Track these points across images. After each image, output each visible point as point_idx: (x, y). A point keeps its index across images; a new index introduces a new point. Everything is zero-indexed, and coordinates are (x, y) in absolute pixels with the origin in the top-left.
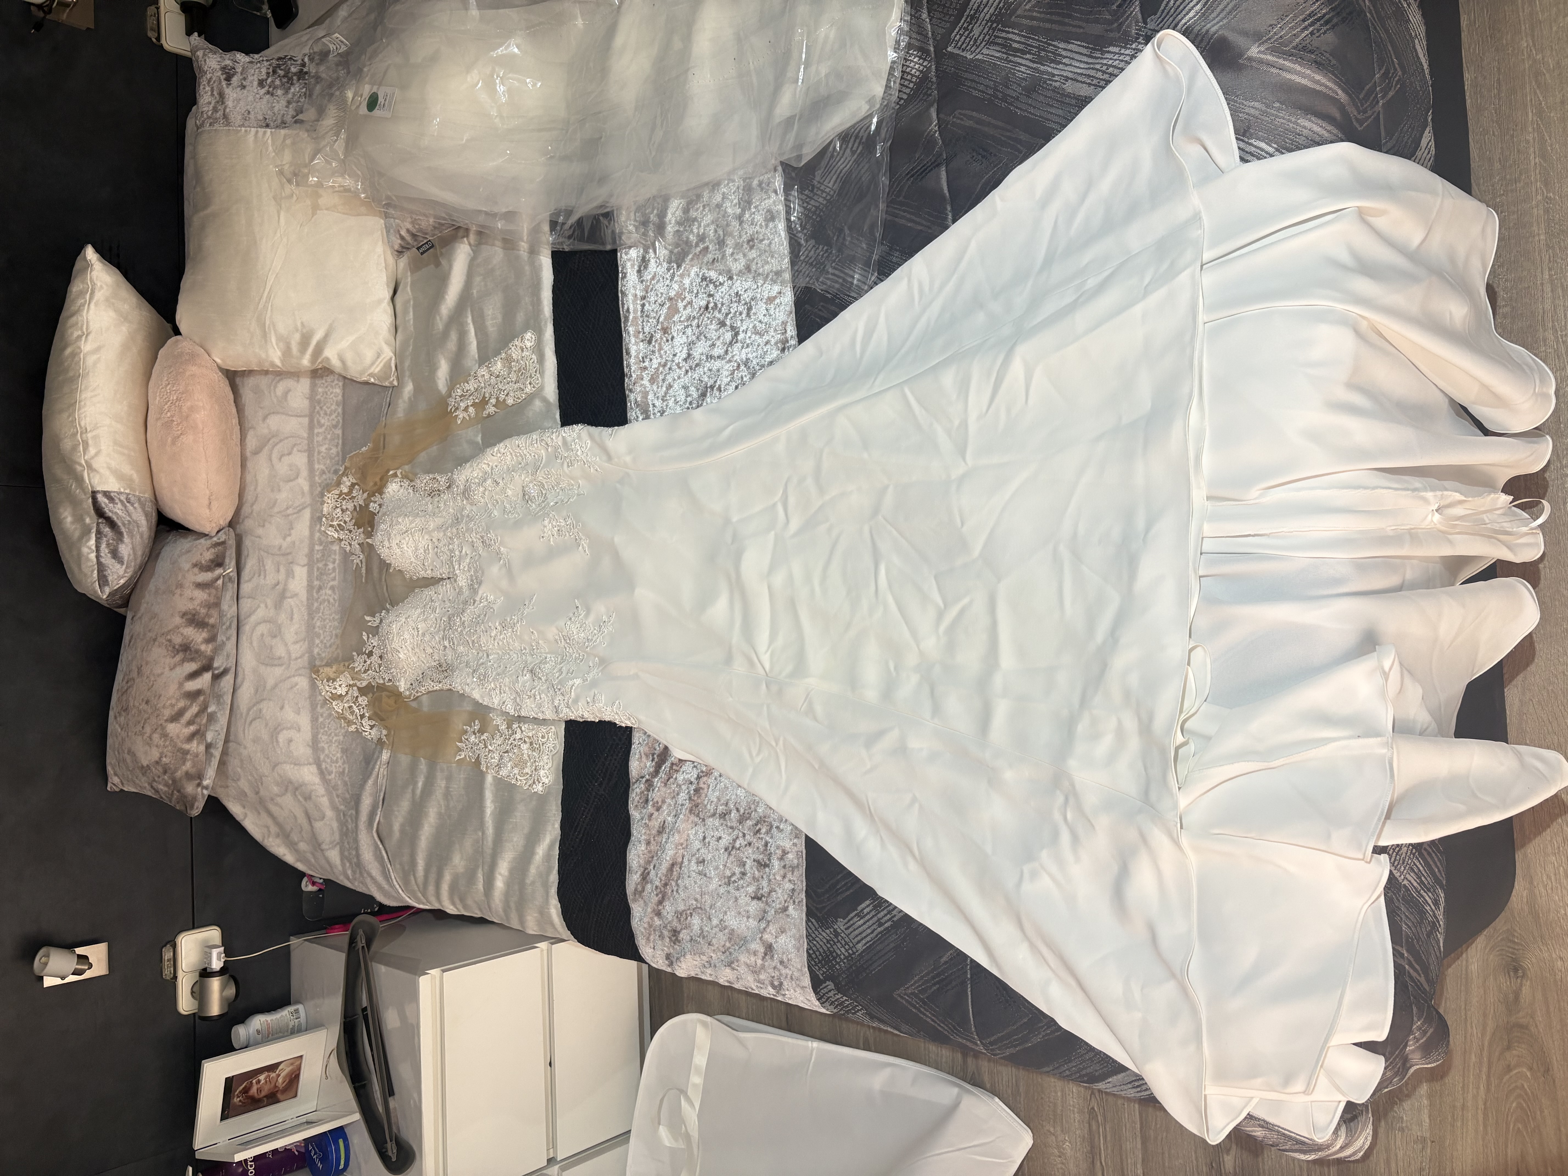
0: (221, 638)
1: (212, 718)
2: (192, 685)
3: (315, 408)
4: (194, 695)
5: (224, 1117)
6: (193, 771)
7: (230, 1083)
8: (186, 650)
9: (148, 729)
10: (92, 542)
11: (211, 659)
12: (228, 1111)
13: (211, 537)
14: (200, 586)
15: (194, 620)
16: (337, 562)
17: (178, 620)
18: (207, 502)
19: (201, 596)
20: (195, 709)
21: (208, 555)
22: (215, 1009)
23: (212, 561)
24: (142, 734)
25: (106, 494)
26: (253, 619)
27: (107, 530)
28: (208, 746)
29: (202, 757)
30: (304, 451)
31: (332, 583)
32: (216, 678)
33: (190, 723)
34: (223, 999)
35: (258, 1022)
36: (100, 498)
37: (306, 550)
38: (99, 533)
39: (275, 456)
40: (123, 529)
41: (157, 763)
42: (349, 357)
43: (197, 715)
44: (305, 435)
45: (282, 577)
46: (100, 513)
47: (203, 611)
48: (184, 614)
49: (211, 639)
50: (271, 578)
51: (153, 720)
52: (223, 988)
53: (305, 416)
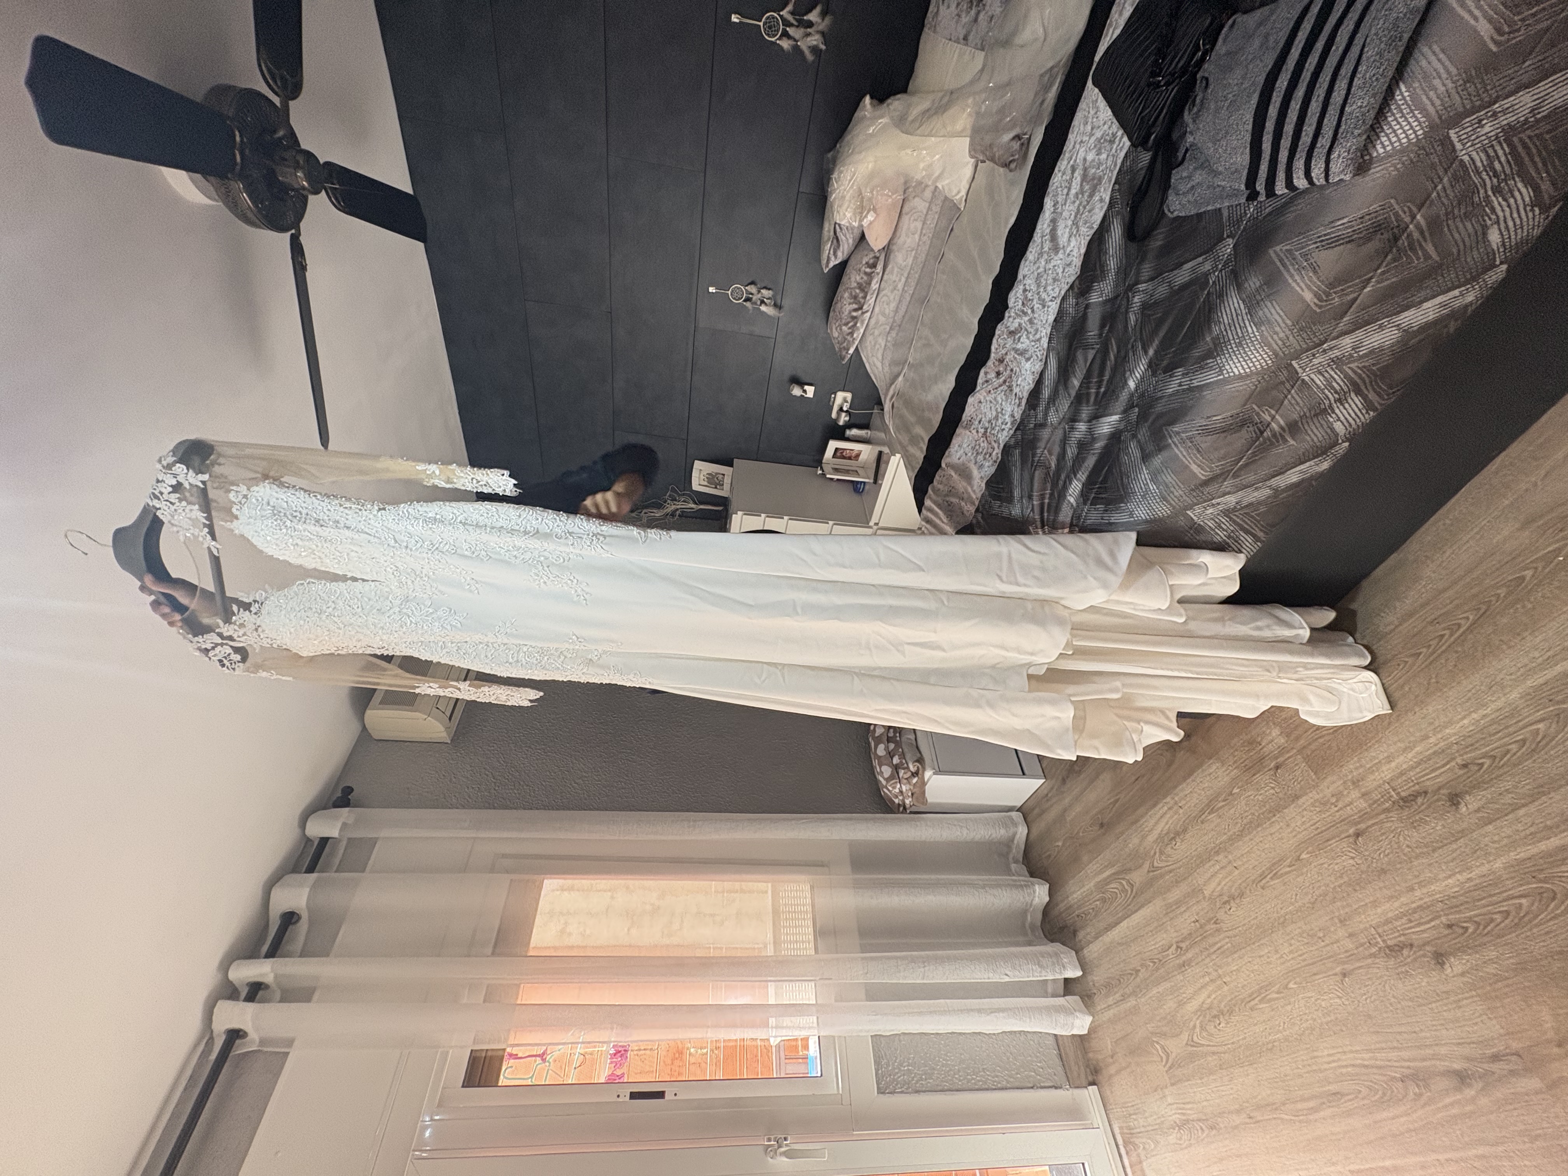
0: (868, 298)
1: (858, 329)
2: (854, 314)
4: (854, 318)
5: (833, 457)
6: (846, 347)
7: (837, 449)
8: (855, 297)
9: (839, 323)
10: (829, 246)
11: (864, 305)
12: (834, 456)
13: (876, 252)
14: (866, 273)
15: (861, 287)
17: (855, 285)
18: (875, 239)
19: (865, 278)
20: (853, 323)
21: (873, 261)
22: (841, 423)
23: (873, 264)
25: (839, 225)
26: (883, 292)
27: (835, 242)
28: (854, 339)
29: (850, 343)
30: (922, 222)
32: (863, 313)
33: (850, 328)
34: (845, 421)
35: (854, 432)
36: (837, 226)
37: (908, 270)
38: (832, 242)
39: (911, 220)
42: (946, 188)
43: (854, 326)
44: (925, 212)
45: (897, 279)
46: (835, 233)
47: (865, 285)
48: (859, 283)
49: (865, 297)
50: (894, 277)
52: (847, 417)
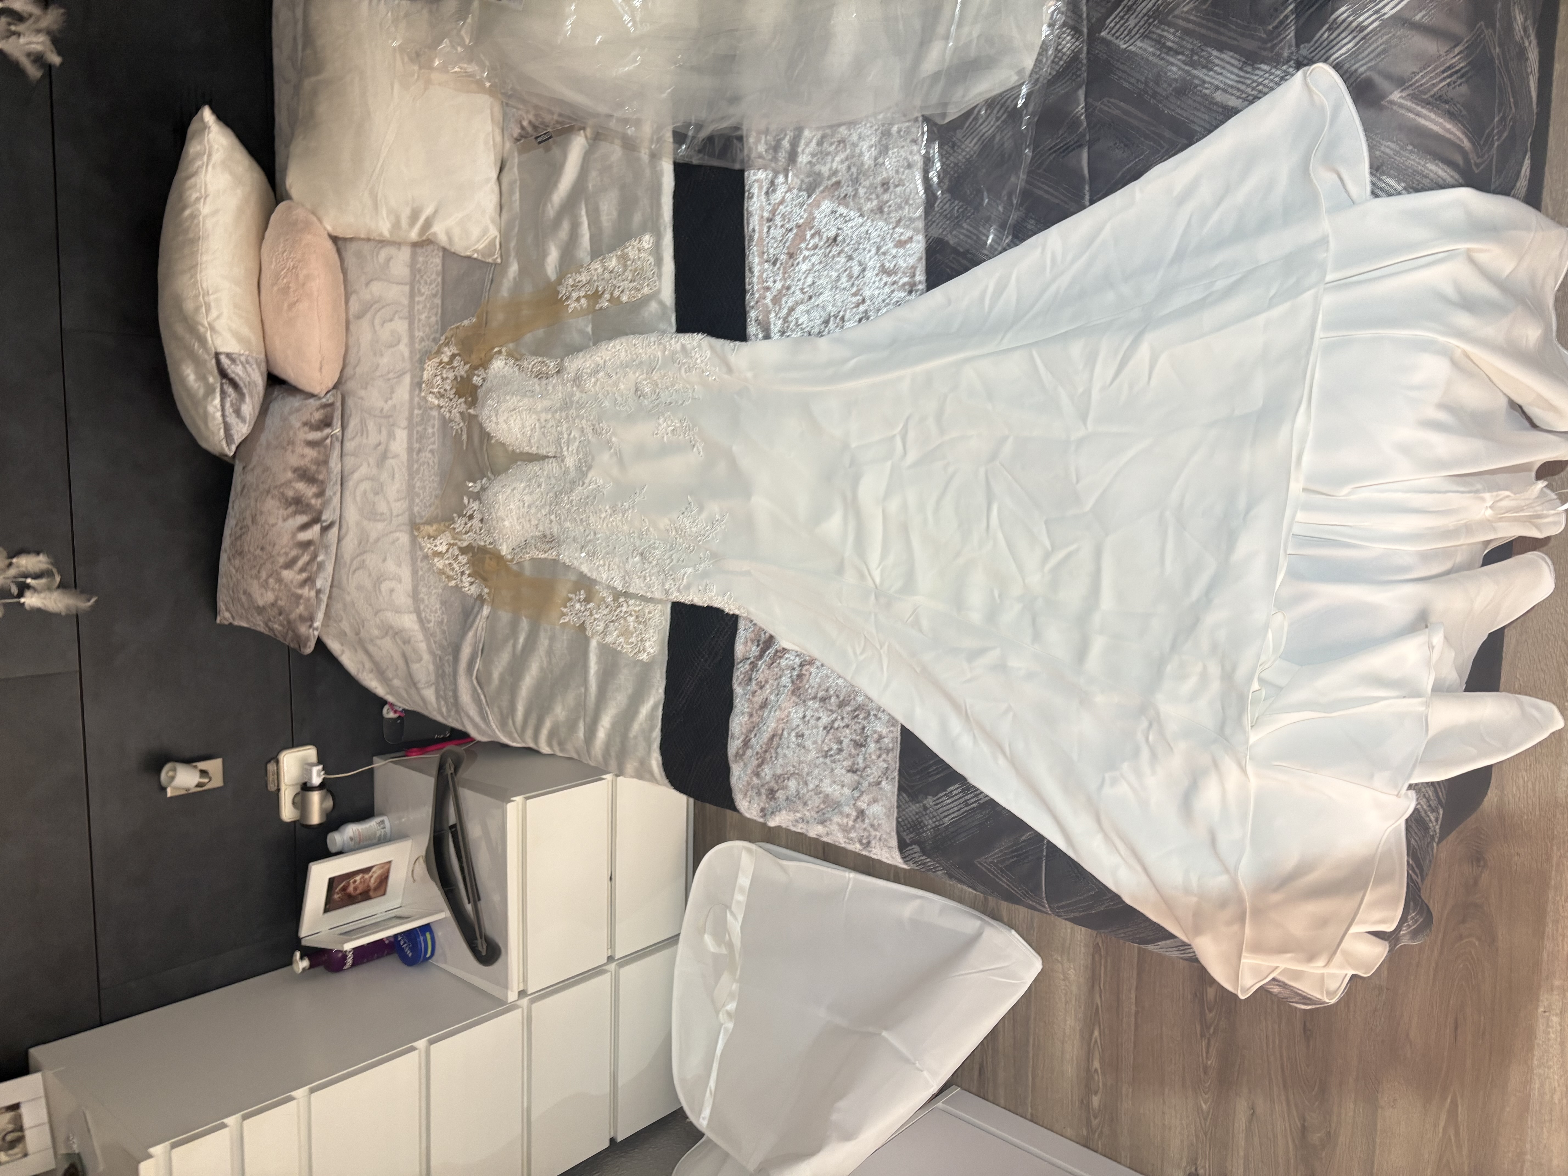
0: (328, 493)
1: (321, 566)
2: (304, 536)
3: (415, 276)
4: (306, 545)
5: (326, 910)
6: (306, 614)
7: (332, 882)
8: (298, 503)
9: (264, 575)
10: (217, 401)
11: (320, 513)
13: (320, 398)
14: (311, 444)
15: (305, 475)
16: (436, 427)
17: (290, 475)
18: (318, 366)
19: (311, 453)
20: (306, 558)
21: (318, 416)
22: (315, 818)
23: (321, 421)
24: (257, 577)
25: (228, 355)
26: (356, 476)
27: (230, 390)
28: (318, 592)
29: (314, 601)
30: (406, 318)
31: (431, 447)
32: (325, 529)
33: (302, 570)
34: (322, 811)
35: (351, 830)
36: (223, 359)
37: (406, 414)
38: (223, 393)
39: (377, 322)
40: (245, 391)
41: (273, 605)
42: (456, 233)
43: (308, 563)
44: (406, 302)
45: (384, 437)
46: (223, 374)
47: (314, 468)
48: (295, 470)
49: (320, 494)
50: (373, 438)
51: (268, 566)
52: (322, 801)
53: (405, 284)
